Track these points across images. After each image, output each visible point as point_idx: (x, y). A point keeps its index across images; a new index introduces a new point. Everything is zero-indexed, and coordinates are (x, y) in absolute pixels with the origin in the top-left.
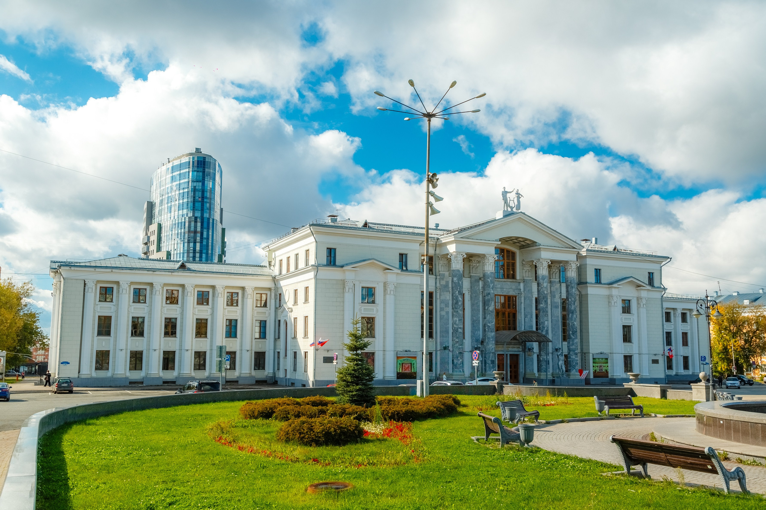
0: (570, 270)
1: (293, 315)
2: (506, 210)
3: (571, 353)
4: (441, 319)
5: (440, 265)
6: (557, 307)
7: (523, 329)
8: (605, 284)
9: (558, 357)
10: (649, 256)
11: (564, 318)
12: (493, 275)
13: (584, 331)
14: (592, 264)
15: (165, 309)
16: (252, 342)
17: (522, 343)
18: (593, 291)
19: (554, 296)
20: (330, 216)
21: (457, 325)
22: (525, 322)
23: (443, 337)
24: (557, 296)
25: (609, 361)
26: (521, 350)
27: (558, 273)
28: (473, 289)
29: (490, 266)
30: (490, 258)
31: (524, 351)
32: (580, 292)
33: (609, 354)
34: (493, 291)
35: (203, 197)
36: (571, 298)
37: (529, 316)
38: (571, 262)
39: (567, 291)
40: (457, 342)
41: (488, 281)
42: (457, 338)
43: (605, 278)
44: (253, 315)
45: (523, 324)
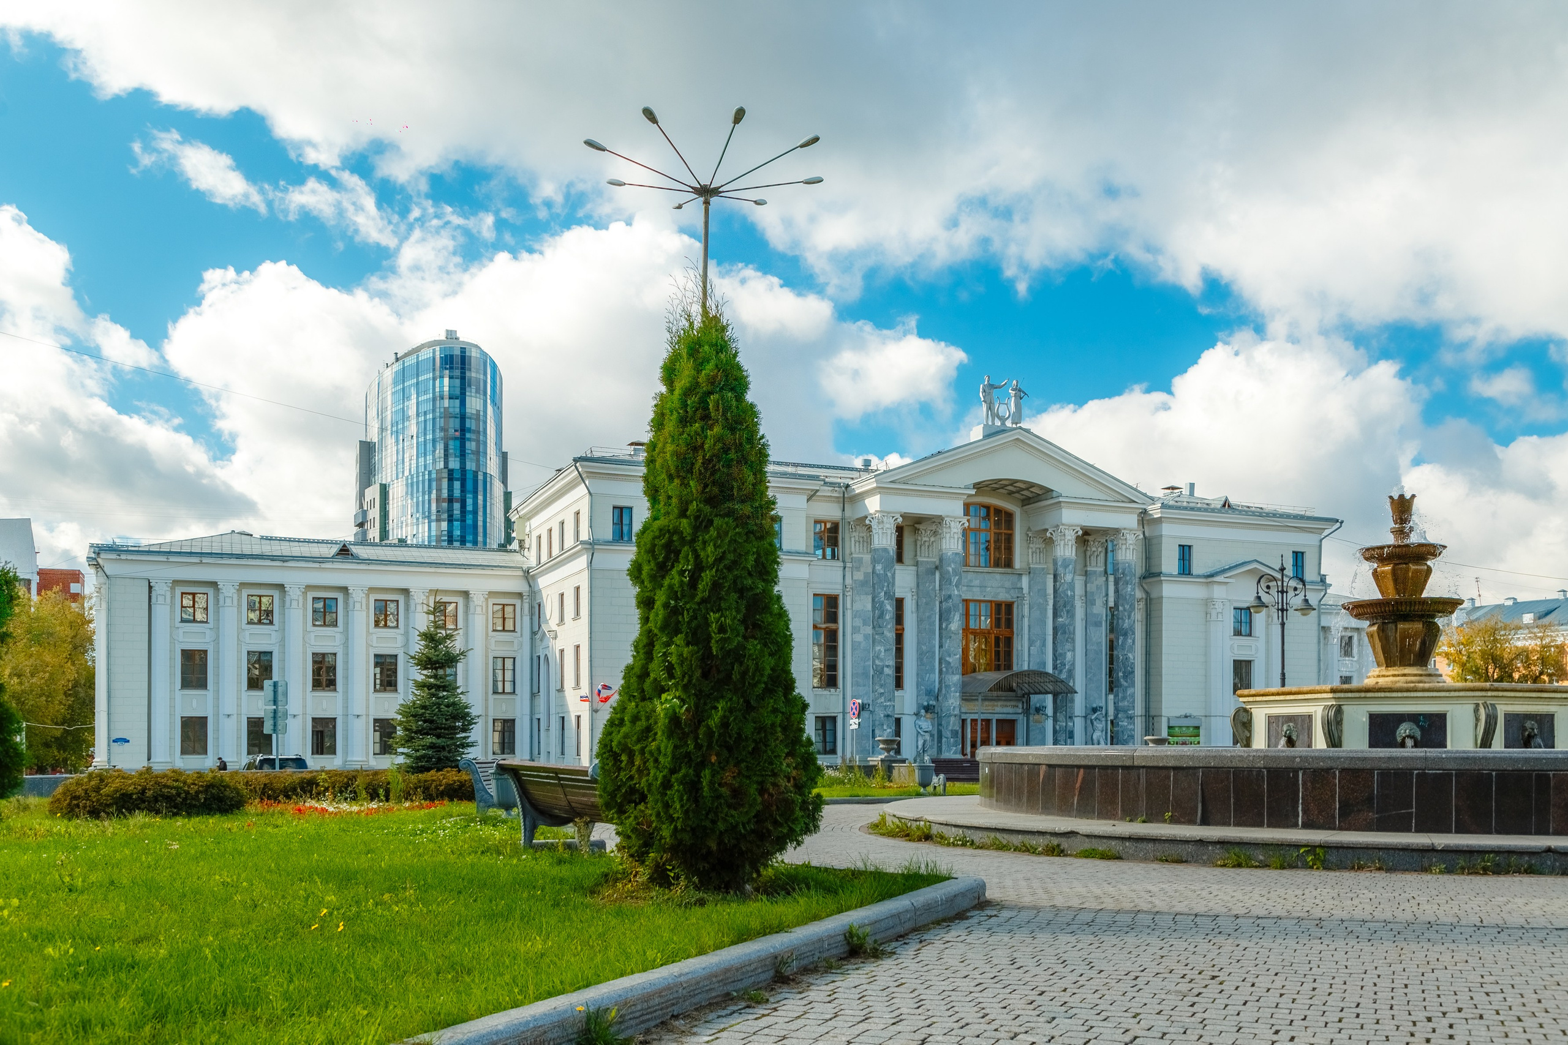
0: (1124, 547)
1: (558, 645)
2: (990, 423)
3: (1120, 716)
4: (853, 649)
5: (853, 539)
6: (1098, 624)
7: (1026, 668)
8: (1198, 576)
9: (1092, 724)
10: (1297, 517)
11: (1112, 646)
12: (957, 559)
13: (1153, 671)
14: (1172, 535)
15: (312, 635)
16: (486, 700)
17: (1023, 696)
18: (1172, 591)
19: (1093, 603)
20: (632, 444)
21: (882, 660)
22: (1029, 654)
23: (858, 685)
24: (1099, 602)
25: (1202, 732)
26: (1020, 711)
27: (1103, 555)
28: (921, 587)
29: (952, 540)
30: (952, 524)
31: (1027, 712)
32: (1147, 593)
33: (1203, 718)
34: (958, 591)
35: (463, 430)
36: (1123, 605)
37: (1038, 643)
38: (1125, 532)
39: (1117, 591)
40: (882, 694)
41: (948, 572)
42: (881, 686)
43: (1199, 565)
44: (487, 648)
45: (1026, 658)
